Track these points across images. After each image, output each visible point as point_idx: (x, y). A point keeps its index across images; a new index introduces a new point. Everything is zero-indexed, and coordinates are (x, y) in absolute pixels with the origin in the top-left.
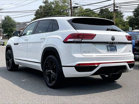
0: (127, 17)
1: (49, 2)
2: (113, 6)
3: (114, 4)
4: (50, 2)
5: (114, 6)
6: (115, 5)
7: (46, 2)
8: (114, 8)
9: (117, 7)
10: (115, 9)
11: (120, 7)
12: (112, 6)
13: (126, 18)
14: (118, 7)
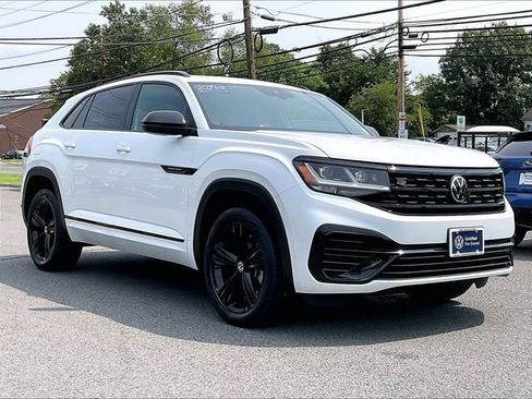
0: (418, 80)
1: (127, 10)
2: (397, 31)
3: (400, 25)
4: (132, 11)
5: (401, 33)
6: (405, 30)
7: (112, 12)
8: (400, 40)
9: (414, 37)
10: (406, 43)
11: (425, 36)
12: (390, 32)
13: (413, 83)
14: (417, 36)
